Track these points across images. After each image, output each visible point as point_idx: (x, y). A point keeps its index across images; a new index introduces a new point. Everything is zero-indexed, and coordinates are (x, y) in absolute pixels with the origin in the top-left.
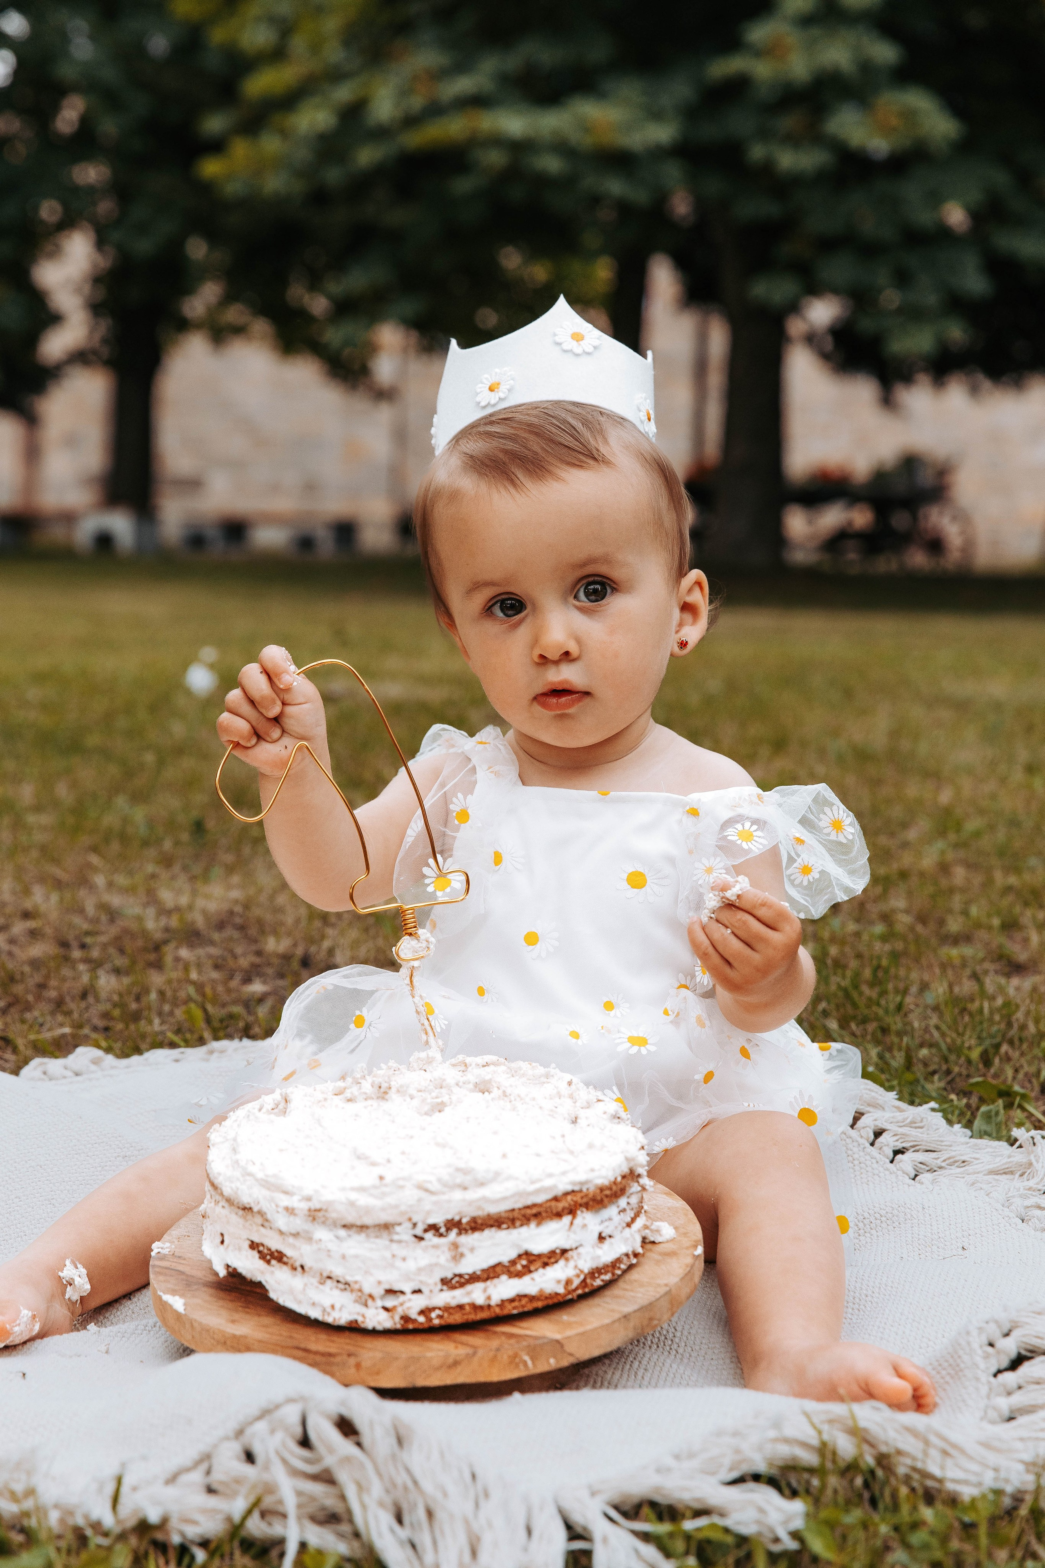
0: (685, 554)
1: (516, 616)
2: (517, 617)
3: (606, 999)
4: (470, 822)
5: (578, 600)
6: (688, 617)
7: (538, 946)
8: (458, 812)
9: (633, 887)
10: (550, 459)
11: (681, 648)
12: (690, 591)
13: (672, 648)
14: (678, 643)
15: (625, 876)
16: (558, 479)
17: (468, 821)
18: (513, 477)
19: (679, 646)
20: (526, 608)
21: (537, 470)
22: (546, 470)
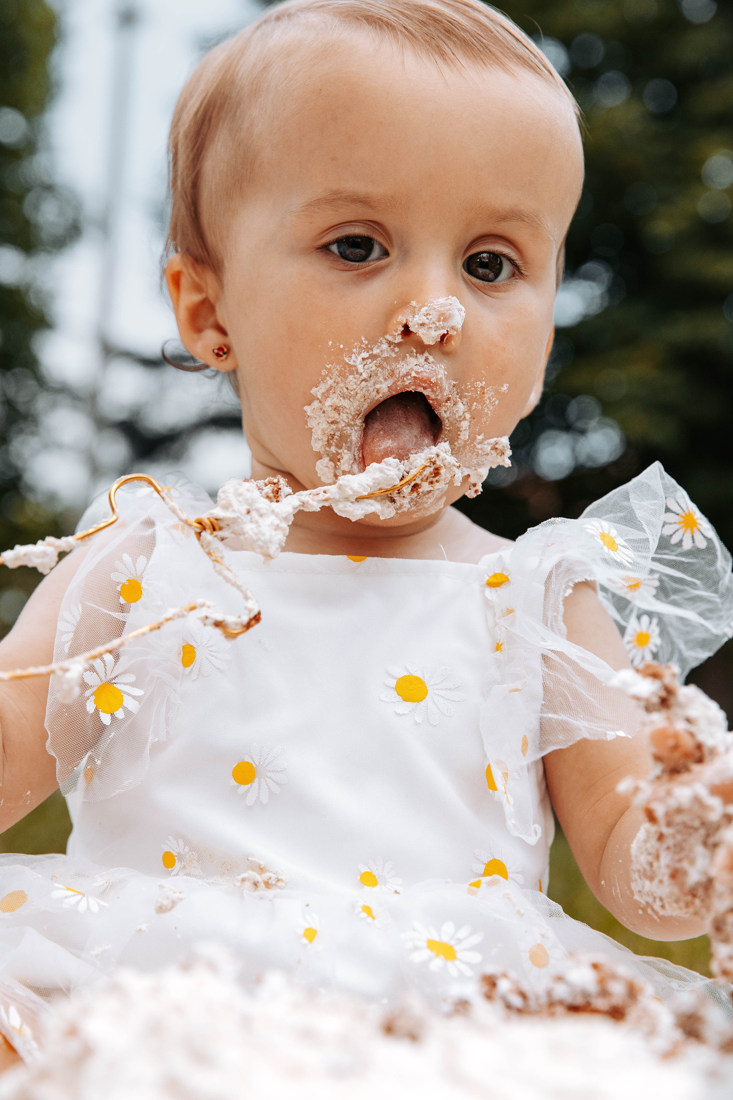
3: (364, 869)
4: (143, 599)
7: (255, 784)
8: (124, 585)
9: (405, 700)
15: (393, 683)
17: (140, 597)
20: (388, 255)
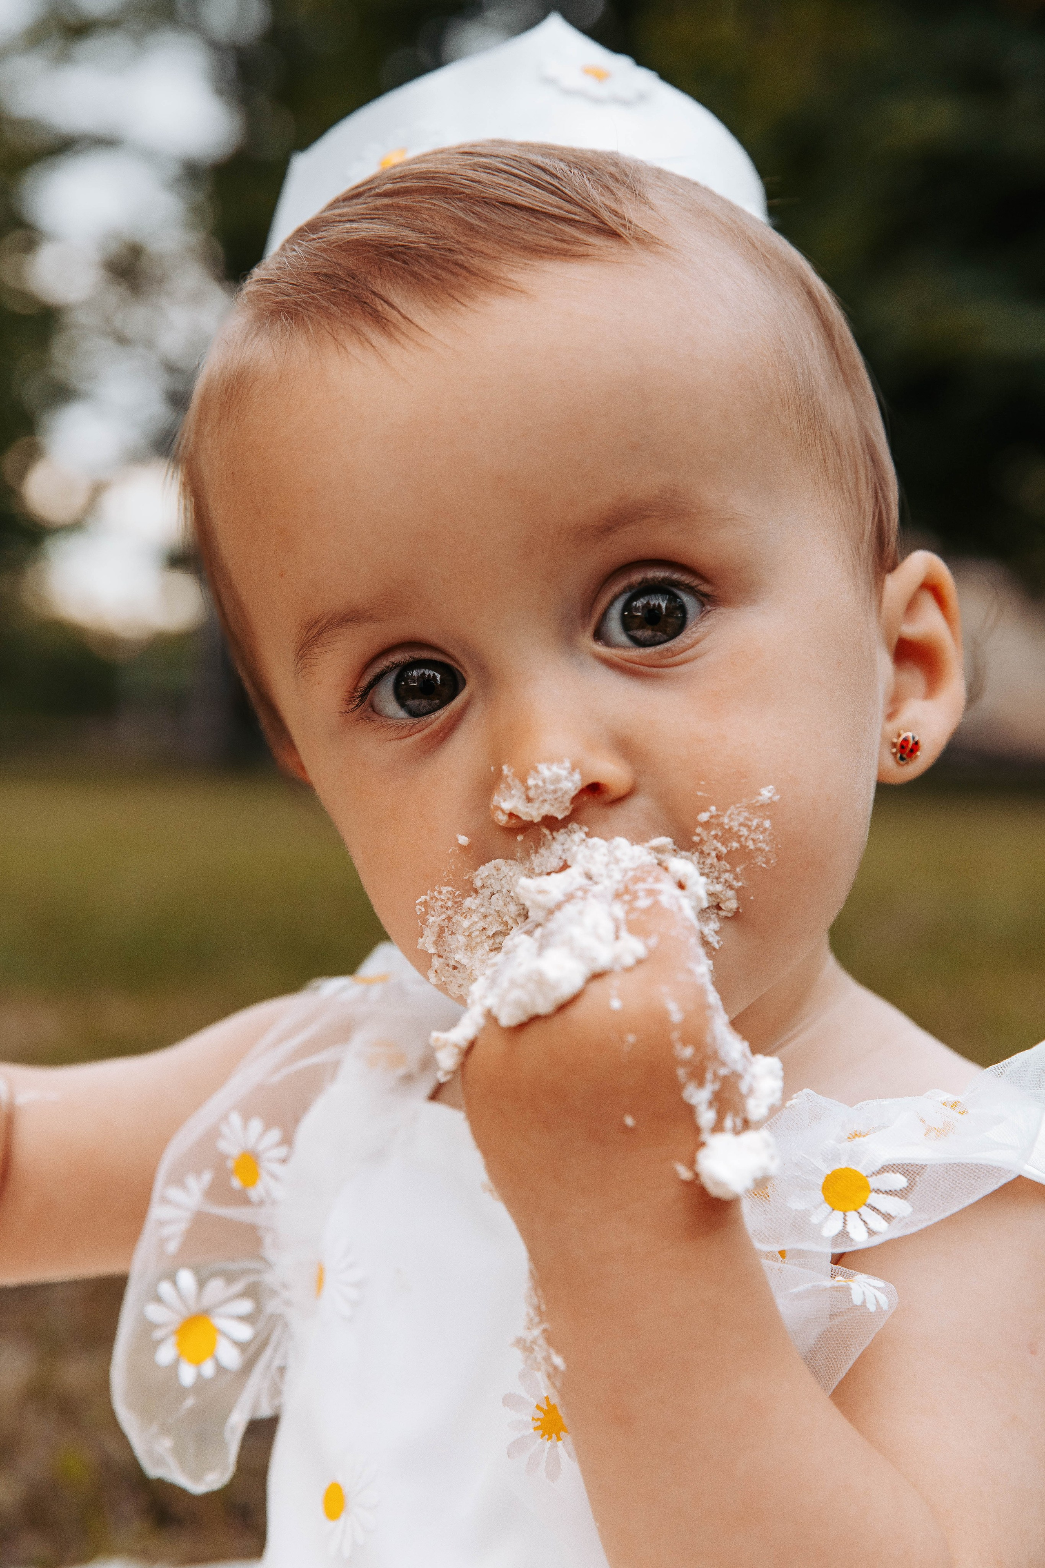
0: (888, 505)
1: (441, 712)
2: (443, 714)
5: (608, 644)
6: (914, 679)
10: (479, 244)
11: (902, 758)
12: (911, 606)
13: (880, 764)
14: (894, 745)
16: (506, 289)
18: (380, 305)
19: (895, 754)
20: (464, 683)
21: (444, 274)
22: (470, 272)
